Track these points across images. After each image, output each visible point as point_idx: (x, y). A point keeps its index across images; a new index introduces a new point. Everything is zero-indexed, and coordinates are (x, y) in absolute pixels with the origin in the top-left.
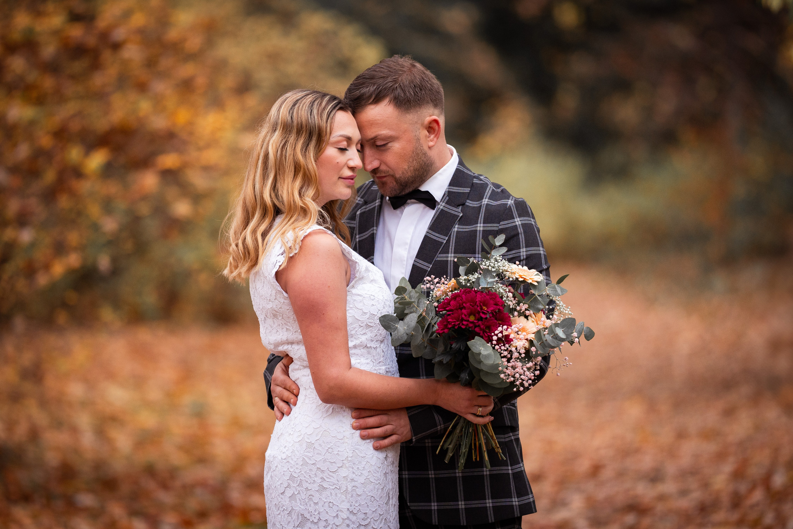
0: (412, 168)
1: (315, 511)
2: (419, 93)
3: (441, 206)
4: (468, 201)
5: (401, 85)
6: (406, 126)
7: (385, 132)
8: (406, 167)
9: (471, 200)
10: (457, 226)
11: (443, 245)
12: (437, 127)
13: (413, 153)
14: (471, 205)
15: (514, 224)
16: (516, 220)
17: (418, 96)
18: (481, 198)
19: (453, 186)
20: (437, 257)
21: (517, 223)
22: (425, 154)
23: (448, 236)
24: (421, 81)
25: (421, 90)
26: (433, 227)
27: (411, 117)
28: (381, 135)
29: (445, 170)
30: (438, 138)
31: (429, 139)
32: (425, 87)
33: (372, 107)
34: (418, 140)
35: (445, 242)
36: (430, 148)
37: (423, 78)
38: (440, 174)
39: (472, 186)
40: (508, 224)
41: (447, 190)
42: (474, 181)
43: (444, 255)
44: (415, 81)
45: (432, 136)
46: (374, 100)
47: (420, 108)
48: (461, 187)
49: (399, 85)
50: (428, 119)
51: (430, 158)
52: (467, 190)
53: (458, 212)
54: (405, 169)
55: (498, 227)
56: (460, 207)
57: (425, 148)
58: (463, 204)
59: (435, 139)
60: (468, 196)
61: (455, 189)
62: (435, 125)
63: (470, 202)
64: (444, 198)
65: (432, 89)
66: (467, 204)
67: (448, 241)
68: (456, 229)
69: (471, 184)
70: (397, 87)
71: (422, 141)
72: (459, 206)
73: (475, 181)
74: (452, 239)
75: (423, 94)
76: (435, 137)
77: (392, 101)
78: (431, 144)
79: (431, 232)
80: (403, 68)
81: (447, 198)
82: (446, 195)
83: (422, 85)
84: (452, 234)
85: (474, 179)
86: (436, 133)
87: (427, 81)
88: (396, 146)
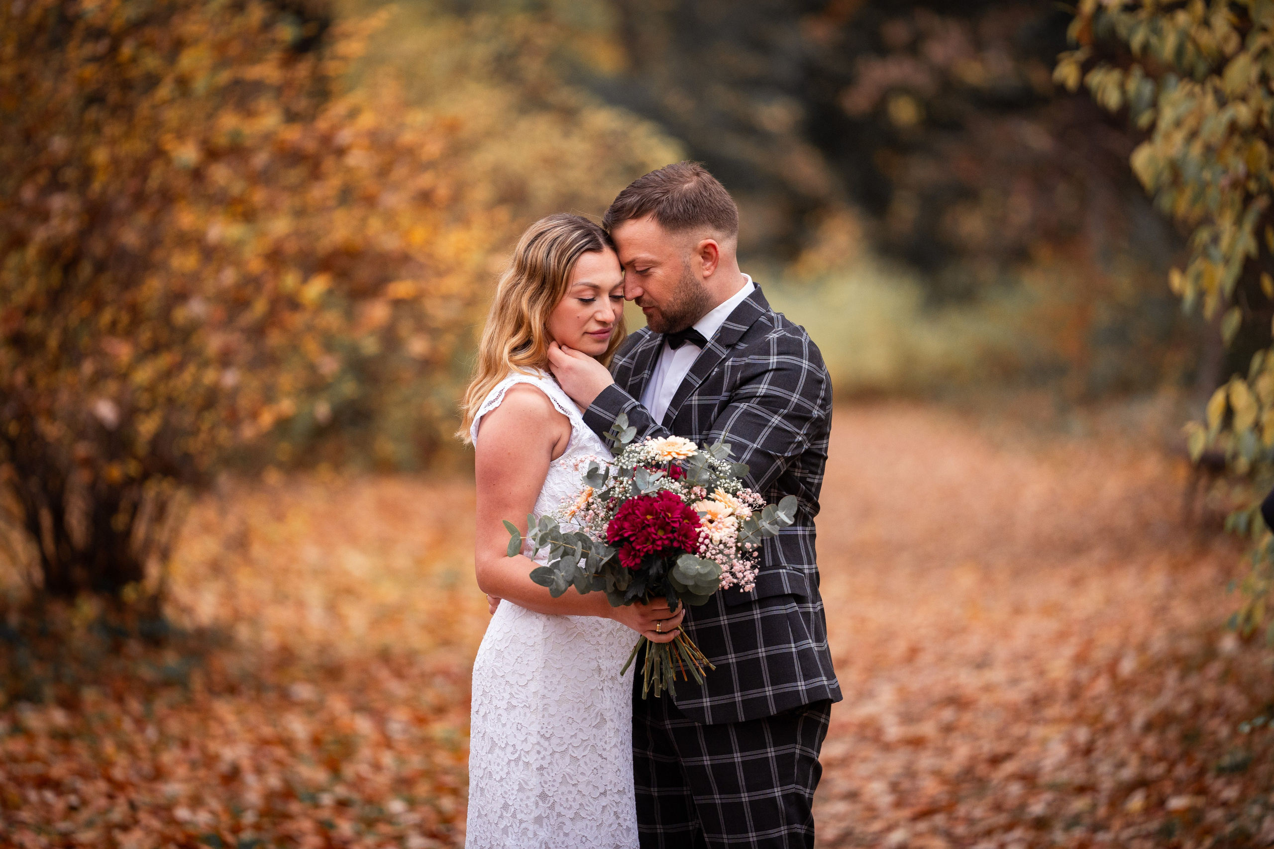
0: (679, 301)
1: (503, 734)
3: (709, 346)
6: (671, 249)
7: (643, 255)
8: (671, 299)
10: (716, 370)
11: (695, 389)
12: (714, 254)
13: (680, 282)
14: (741, 348)
17: (689, 213)
19: (732, 323)
20: (685, 402)
22: (697, 285)
23: (703, 379)
24: (696, 195)
25: (694, 206)
26: (695, 369)
27: (680, 239)
28: (641, 258)
29: (725, 307)
30: (716, 267)
31: (704, 267)
32: (701, 204)
33: (632, 222)
34: (688, 267)
35: (698, 386)
36: (705, 278)
37: (701, 193)
38: (718, 311)
39: (757, 323)
41: (722, 327)
42: (760, 320)
45: (709, 264)
47: (692, 228)
48: (739, 324)
50: (703, 242)
51: (704, 290)
52: (745, 328)
53: (723, 353)
54: (670, 301)
56: (729, 349)
57: (698, 277)
58: (733, 346)
59: (713, 268)
60: (742, 336)
61: (735, 327)
62: (712, 250)
63: (743, 345)
64: (716, 336)
69: (753, 321)
70: (663, 200)
71: (694, 269)
72: (728, 346)
73: (763, 320)
75: (696, 211)
76: (713, 264)
77: (656, 216)
78: (707, 273)
79: (690, 375)
80: (681, 177)
81: (720, 337)
82: (718, 333)
85: (761, 317)
86: (713, 260)
88: (658, 273)
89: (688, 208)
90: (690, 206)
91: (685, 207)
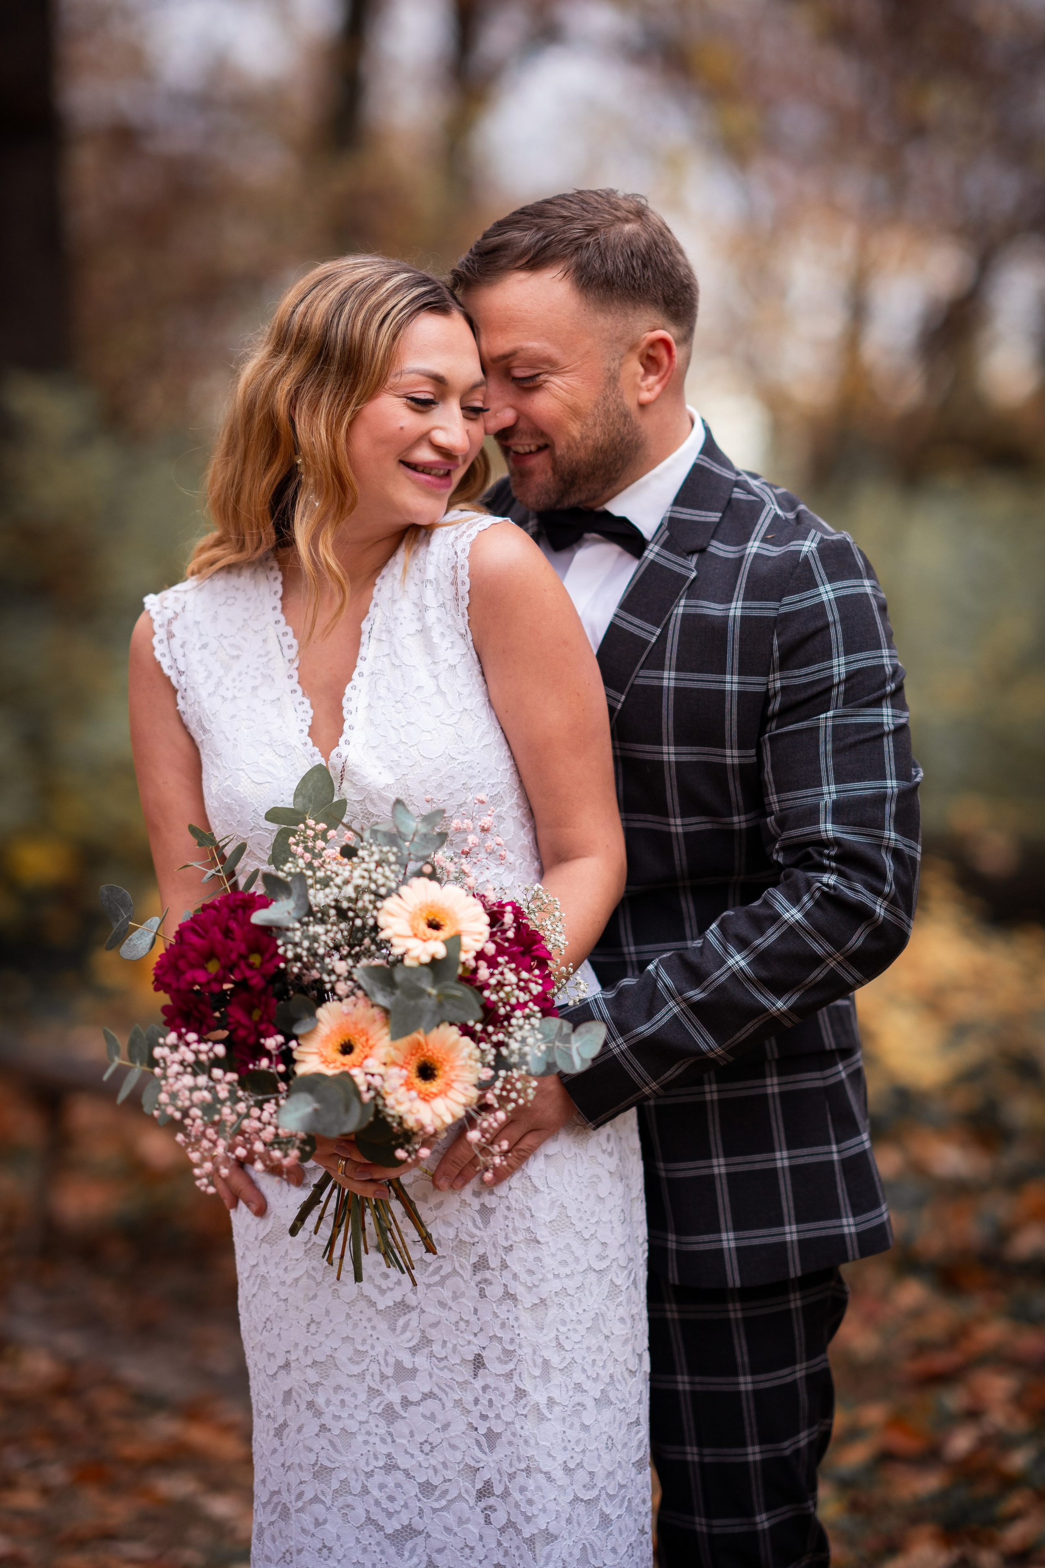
2: (637, 271)
3: (651, 553)
4: (714, 543)
5: (599, 243)
7: (535, 345)
9: (722, 542)
10: (683, 602)
11: (649, 648)
12: (665, 360)
13: (596, 406)
14: (721, 554)
15: (816, 601)
16: (822, 589)
17: (633, 277)
18: (745, 539)
19: (683, 506)
20: (636, 677)
21: (825, 598)
22: (628, 422)
23: (662, 626)
26: (629, 604)
28: (528, 349)
29: (668, 466)
30: (663, 388)
31: (643, 385)
32: (656, 263)
34: (613, 379)
35: (654, 640)
36: (642, 406)
39: (730, 506)
40: (800, 601)
41: (668, 515)
42: (734, 496)
43: (653, 673)
44: (635, 243)
45: (652, 379)
46: (527, 262)
47: (635, 308)
48: (700, 508)
49: (595, 240)
50: (647, 335)
51: (636, 429)
52: (714, 517)
53: (690, 568)
55: (777, 609)
56: (695, 558)
57: (631, 406)
58: (702, 551)
59: (658, 387)
60: (715, 531)
61: (688, 514)
62: (663, 353)
63: (720, 545)
64: (661, 531)
65: (670, 274)
66: (711, 549)
67: (662, 638)
68: (680, 610)
69: (724, 503)
70: (588, 244)
71: (625, 385)
72: (692, 553)
73: (738, 494)
74: (670, 632)
75: (646, 277)
76: (658, 381)
77: (571, 271)
78: (647, 397)
79: (623, 614)
80: (616, 210)
81: (667, 534)
82: (664, 528)
83: (650, 259)
84: (673, 618)
85: (736, 490)
86: (661, 374)
87: (664, 253)
89: (633, 267)
90: (638, 265)
91: (629, 265)
